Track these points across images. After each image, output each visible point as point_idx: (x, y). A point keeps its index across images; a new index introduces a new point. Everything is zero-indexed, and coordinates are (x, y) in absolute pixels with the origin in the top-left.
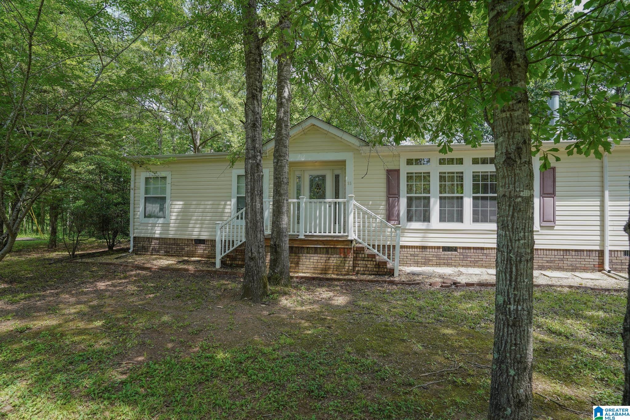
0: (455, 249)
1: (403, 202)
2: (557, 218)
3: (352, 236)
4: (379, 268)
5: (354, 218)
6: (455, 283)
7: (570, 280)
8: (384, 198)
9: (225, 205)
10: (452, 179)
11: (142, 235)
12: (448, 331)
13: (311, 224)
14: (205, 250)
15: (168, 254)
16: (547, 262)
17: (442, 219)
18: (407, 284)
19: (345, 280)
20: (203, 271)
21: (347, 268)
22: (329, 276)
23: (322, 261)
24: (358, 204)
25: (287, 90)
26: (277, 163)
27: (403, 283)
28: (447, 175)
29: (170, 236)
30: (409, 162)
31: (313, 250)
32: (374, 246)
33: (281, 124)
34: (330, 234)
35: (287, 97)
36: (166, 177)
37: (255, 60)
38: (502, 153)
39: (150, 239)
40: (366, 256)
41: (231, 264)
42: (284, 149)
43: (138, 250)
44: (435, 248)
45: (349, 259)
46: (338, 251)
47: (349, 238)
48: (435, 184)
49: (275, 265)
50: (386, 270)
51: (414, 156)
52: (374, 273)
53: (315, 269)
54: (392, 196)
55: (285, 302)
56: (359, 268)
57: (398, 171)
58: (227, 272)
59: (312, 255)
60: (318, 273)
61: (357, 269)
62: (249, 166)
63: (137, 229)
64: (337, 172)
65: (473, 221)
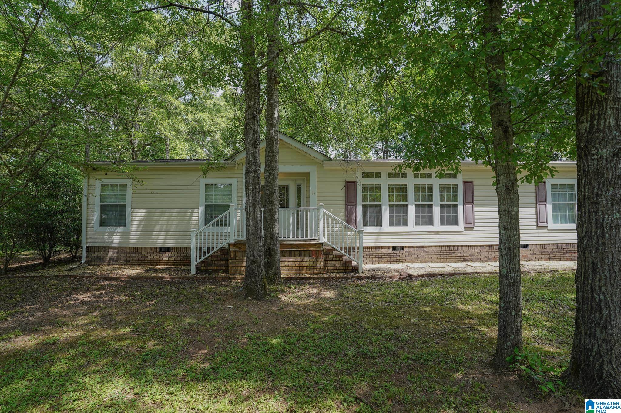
0: (402, 248)
1: (360, 210)
2: (476, 221)
3: (323, 240)
4: (346, 266)
5: (324, 224)
6: (409, 276)
7: (487, 268)
8: (343, 206)
9: (193, 212)
10: (398, 190)
11: (97, 245)
12: (427, 309)
13: (285, 230)
14: (169, 258)
15: (128, 263)
16: (470, 255)
17: (392, 224)
18: (372, 278)
19: (319, 278)
20: (180, 278)
21: (318, 267)
22: (303, 276)
23: (296, 263)
24: (327, 212)
25: (276, 112)
26: (269, 176)
27: (369, 278)
28: (394, 187)
29: (131, 245)
30: (364, 175)
31: (288, 253)
32: (341, 248)
33: (273, 142)
34: (302, 239)
35: (277, 118)
36: (126, 185)
37: (255, 86)
38: (503, 186)
39: (106, 249)
40: (335, 256)
41: (206, 270)
42: (275, 164)
43: (91, 261)
44: (386, 247)
45: (320, 260)
46: (311, 253)
47: (320, 241)
48: (385, 194)
49: (269, 267)
50: (351, 268)
51: (368, 171)
52: (341, 271)
53: (290, 270)
54: (350, 204)
55: (284, 298)
56: (329, 268)
57: (355, 183)
58: (205, 278)
59: (287, 258)
60: (293, 274)
61: (327, 268)
62: (251, 179)
63: (91, 238)
64: (299, 183)
65: (416, 225)
